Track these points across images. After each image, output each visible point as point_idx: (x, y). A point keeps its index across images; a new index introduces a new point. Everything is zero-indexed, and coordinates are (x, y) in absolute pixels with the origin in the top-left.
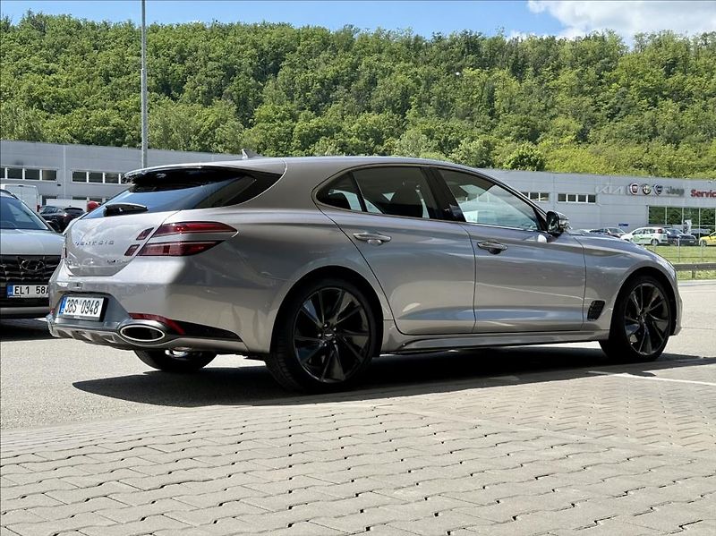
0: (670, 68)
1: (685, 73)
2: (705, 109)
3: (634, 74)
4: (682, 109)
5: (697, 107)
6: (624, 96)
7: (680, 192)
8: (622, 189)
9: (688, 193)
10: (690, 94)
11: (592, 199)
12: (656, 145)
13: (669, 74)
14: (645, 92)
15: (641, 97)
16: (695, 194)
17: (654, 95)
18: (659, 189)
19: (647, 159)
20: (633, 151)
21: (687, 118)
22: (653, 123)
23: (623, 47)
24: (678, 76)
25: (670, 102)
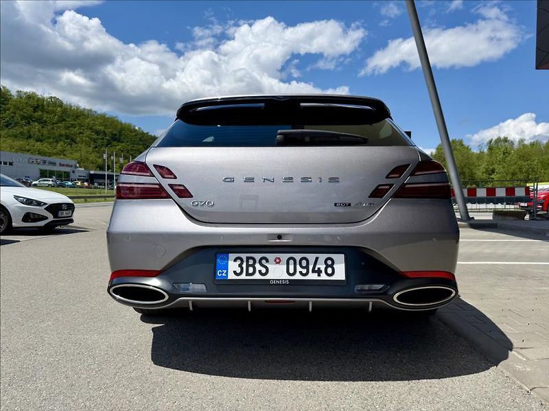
0: (36, 109)
1: (43, 112)
2: (53, 128)
3: (18, 108)
4: (43, 127)
5: (49, 127)
6: (13, 117)
7: (54, 164)
8: (26, 160)
9: (58, 164)
10: (46, 122)
11: (11, 164)
12: (32, 141)
13: (35, 111)
14: (23, 118)
15: (21, 120)
16: (61, 165)
17: (29, 120)
18: (44, 162)
19: (27, 147)
20: (19, 143)
21: (45, 132)
22: (29, 132)
23: (11, 95)
24: (40, 113)
25: (36, 124)
